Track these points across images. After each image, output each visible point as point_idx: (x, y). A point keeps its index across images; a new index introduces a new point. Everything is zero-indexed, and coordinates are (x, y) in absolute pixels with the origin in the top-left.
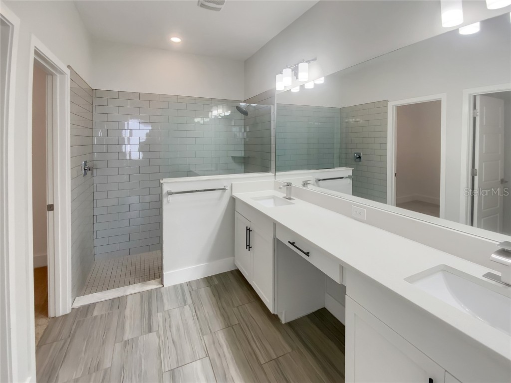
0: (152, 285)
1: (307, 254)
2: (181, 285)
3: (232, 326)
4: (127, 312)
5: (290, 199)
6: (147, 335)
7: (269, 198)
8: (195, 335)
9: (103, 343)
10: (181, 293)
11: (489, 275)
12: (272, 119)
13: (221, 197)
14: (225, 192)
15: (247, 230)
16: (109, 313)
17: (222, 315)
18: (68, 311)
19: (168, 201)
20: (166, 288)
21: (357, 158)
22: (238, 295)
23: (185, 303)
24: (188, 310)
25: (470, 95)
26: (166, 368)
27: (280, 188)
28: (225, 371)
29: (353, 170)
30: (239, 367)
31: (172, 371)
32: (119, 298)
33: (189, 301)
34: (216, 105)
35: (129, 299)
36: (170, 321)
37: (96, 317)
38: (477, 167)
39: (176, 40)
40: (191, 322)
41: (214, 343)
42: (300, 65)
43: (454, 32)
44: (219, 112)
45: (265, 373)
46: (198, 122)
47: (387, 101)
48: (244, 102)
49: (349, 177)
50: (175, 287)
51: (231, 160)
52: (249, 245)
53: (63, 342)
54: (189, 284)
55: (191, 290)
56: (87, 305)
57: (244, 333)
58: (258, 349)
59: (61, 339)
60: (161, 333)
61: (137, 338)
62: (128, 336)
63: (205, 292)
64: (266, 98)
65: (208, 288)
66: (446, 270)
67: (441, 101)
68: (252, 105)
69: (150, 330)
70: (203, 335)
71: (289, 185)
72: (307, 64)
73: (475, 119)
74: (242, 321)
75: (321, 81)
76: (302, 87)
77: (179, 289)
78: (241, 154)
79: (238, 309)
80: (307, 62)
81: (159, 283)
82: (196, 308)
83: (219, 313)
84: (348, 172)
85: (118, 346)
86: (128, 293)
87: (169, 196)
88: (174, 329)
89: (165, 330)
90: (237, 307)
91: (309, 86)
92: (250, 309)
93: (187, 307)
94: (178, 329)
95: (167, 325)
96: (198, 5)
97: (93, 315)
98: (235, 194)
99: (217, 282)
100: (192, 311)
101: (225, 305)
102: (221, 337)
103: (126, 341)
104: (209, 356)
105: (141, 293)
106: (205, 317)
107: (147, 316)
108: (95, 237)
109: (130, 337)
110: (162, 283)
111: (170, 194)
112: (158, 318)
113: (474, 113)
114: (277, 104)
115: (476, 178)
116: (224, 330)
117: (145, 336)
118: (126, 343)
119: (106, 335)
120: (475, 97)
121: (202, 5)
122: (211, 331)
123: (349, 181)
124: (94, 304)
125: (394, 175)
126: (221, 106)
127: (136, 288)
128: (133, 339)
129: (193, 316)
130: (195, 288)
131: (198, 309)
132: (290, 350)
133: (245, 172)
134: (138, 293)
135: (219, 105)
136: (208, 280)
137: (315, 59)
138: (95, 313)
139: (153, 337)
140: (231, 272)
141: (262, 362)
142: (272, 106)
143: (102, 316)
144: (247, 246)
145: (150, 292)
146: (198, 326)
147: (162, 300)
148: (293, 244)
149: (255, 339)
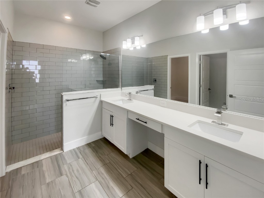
0: (57, 152)
1: (146, 123)
2: (74, 149)
3: (106, 164)
4: (44, 168)
5: (131, 100)
6: (60, 177)
7: (120, 100)
8: (88, 172)
9: (33, 187)
10: (75, 153)
11: (213, 122)
12: (120, 62)
13: (95, 101)
14: (97, 98)
15: (111, 116)
16: (32, 171)
17: (100, 160)
18: (4, 174)
19: (66, 105)
20: (65, 152)
21: (155, 81)
22: (106, 149)
23: (79, 158)
24: (81, 161)
25: (199, 55)
26: (76, 190)
27: (126, 95)
28: (107, 185)
29: (154, 86)
30: (114, 182)
31: (80, 192)
32: (37, 162)
33: (81, 156)
34: (86, 53)
35: (44, 162)
36: (72, 168)
37: (24, 175)
38: (201, 84)
39: (68, 18)
40: (84, 166)
41: (99, 173)
42: (136, 38)
43: (200, 32)
44: (87, 57)
45: (127, 181)
46: (73, 62)
47: (168, 56)
48: (103, 52)
49: (153, 89)
50: (71, 151)
51: (96, 82)
52: (112, 124)
53: (6, 191)
54: (78, 148)
55: (80, 151)
56: (16, 169)
57: (113, 166)
58: (122, 172)
59: (4, 190)
60: (69, 175)
61: (55, 180)
62: (48, 180)
63: (88, 151)
64: (116, 51)
65: (90, 149)
66: (199, 122)
67: (188, 57)
68: (107, 54)
69: (61, 174)
70: (92, 171)
71: (130, 93)
72: (138, 38)
73: (200, 64)
74: (111, 161)
75: (144, 46)
76: (135, 48)
77: (73, 152)
78: (101, 79)
79: (108, 156)
80: (138, 36)
81: (61, 150)
82: (86, 159)
83: (98, 159)
84: (152, 87)
85: (44, 187)
86: (42, 158)
87: (67, 102)
88: (75, 172)
89: (70, 173)
90: (107, 155)
91: (138, 48)
92: (114, 155)
93: (80, 160)
94: (78, 171)
95: (71, 171)
96: (85, 3)
97: (22, 174)
98: (102, 99)
99: (94, 145)
100: (83, 161)
101: (100, 155)
102: (102, 170)
103: (48, 183)
104: (98, 180)
105: (51, 157)
106: (91, 162)
107: (58, 168)
108: (13, 130)
109: (50, 181)
110: (62, 150)
111: (68, 100)
112: (65, 168)
113: (200, 62)
114: (122, 55)
115: (201, 88)
116: (103, 166)
117: (59, 178)
118: (48, 184)
119: (34, 182)
120: (200, 56)
121: (88, 3)
122: (96, 169)
123: (153, 91)
124: (21, 168)
125: (170, 88)
126: (88, 54)
127: (47, 155)
128: (52, 181)
129: (85, 163)
130: (82, 150)
131: (87, 160)
132: (136, 169)
133: (103, 88)
134: (49, 157)
135: (87, 53)
136: (89, 145)
137: (142, 36)
138: (23, 172)
139: (64, 178)
140: (100, 139)
141: (125, 176)
142: (120, 56)
143: (28, 173)
144: (111, 124)
145: (56, 156)
146: (88, 167)
147: (65, 159)
148: (138, 119)
149: (119, 168)
